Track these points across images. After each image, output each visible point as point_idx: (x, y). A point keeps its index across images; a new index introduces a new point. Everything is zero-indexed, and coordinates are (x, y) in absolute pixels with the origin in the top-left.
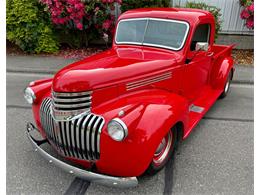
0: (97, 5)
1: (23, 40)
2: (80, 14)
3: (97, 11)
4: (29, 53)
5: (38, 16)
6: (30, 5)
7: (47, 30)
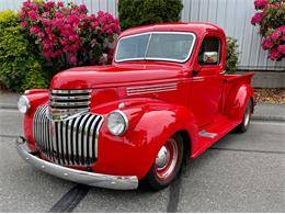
0: (94, 36)
1: (8, 76)
2: (74, 46)
3: (94, 43)
4: (14, 91)
5: (27, 50)
6: (21, 37)
7: (36, 65)
